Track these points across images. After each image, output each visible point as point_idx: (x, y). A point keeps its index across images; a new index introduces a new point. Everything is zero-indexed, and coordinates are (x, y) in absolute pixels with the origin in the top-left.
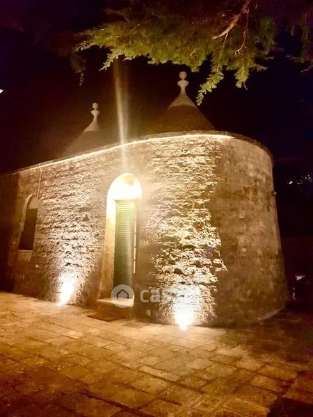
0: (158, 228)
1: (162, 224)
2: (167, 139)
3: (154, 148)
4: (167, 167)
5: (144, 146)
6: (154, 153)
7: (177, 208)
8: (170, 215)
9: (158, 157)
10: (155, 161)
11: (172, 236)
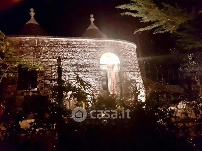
0: (129, 76)
1: (129, 75)
2: (125, 43)
3: (121, 45)
4: (126, 53)
5: (117, 43)
6: (121, 47)
7: (132, 69)
8: (131, 71)
9: (123, 49)
10: (122, 50)
11: (133, 79)
